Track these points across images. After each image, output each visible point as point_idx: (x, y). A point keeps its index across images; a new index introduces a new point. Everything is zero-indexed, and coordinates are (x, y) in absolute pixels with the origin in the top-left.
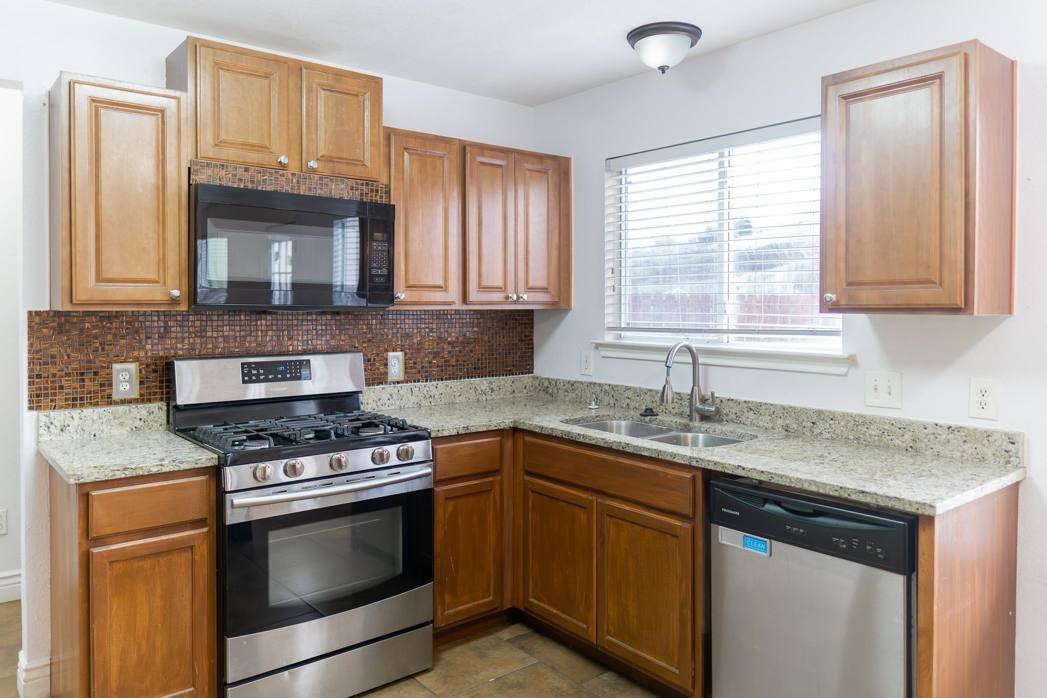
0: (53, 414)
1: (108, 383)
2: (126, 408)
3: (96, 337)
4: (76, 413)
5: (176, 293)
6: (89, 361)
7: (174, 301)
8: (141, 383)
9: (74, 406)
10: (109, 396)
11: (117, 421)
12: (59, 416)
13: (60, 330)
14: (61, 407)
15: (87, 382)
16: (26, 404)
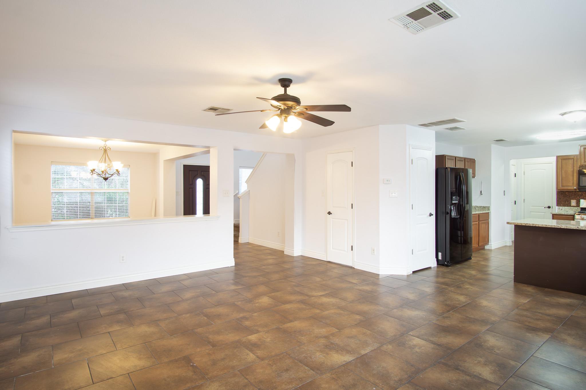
0: (560, 207)
1: (570, 203)
2: (573, 207)
3: (568, 195)
4: (564, 207)
5: (575, 188)
6: (567, 199)
7: (575, 189)
8: (577, 203)
9: (564, 206)
10: (570, 205)
11: (571, 210)
12: (561, 208)
13: (562, 194)
14: (562, 206)
15: (566, 202)
16: (556, 205)
